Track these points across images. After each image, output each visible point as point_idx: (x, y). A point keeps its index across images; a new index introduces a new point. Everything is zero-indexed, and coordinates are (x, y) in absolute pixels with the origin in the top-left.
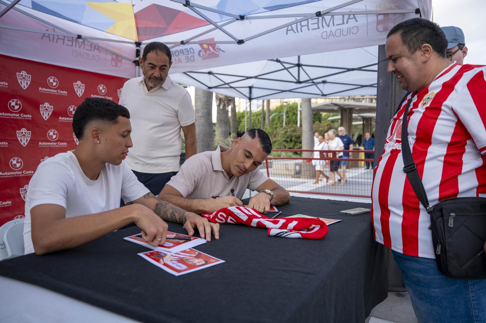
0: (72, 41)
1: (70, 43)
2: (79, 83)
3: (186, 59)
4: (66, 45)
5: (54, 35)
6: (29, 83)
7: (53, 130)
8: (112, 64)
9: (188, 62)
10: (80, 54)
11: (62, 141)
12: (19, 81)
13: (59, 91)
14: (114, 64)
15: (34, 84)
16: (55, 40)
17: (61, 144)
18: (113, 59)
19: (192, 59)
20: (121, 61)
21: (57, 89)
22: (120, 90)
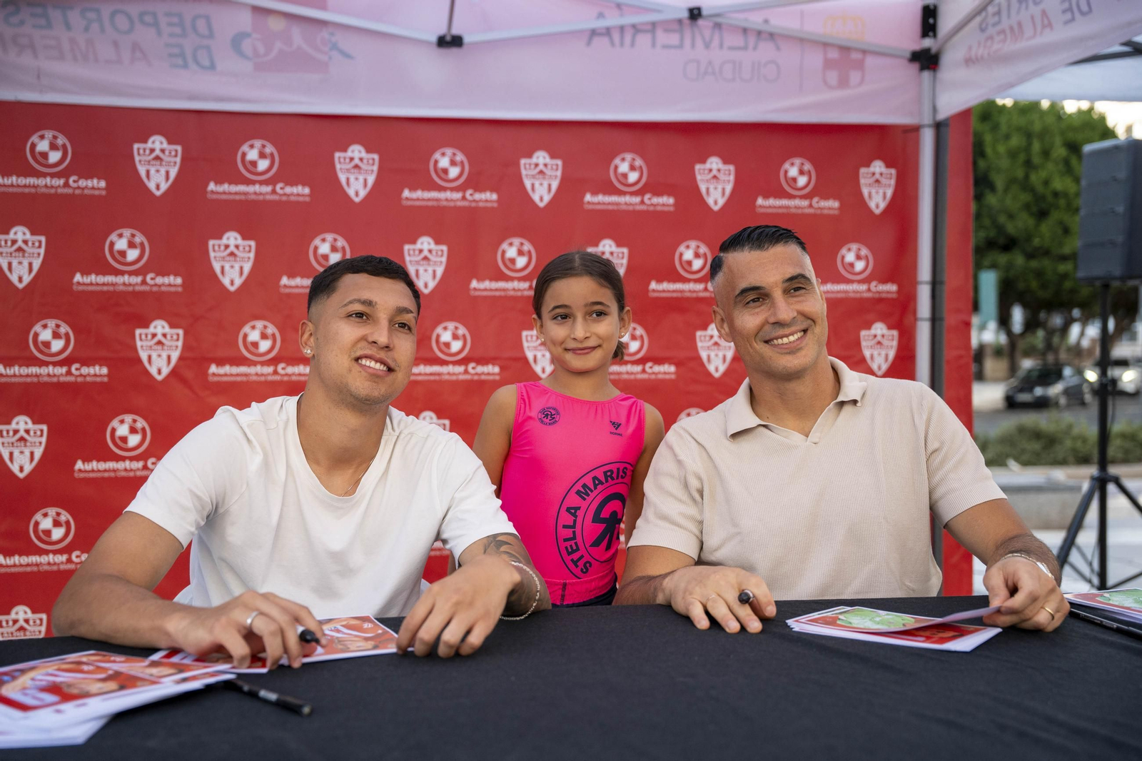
0: (681, 32)
1: (674, 39)
2: (714, 163)
3: (1064, 12)
4: (665, 47)
5: (622, 29)
6: (555, 185)
8: (825, 82)
9: (1073, 19)
10: (710, 70)
11: (659, 361)
12: (528, 183)
13: (646, 197)
14: (833, 76)
15: (570, 188)
16: (628, 38)
17: (657, 368)
18: (828, 64)
19: (1085, 8)
20: (860, 65)
21: (640, 193)
22: (872, 169)
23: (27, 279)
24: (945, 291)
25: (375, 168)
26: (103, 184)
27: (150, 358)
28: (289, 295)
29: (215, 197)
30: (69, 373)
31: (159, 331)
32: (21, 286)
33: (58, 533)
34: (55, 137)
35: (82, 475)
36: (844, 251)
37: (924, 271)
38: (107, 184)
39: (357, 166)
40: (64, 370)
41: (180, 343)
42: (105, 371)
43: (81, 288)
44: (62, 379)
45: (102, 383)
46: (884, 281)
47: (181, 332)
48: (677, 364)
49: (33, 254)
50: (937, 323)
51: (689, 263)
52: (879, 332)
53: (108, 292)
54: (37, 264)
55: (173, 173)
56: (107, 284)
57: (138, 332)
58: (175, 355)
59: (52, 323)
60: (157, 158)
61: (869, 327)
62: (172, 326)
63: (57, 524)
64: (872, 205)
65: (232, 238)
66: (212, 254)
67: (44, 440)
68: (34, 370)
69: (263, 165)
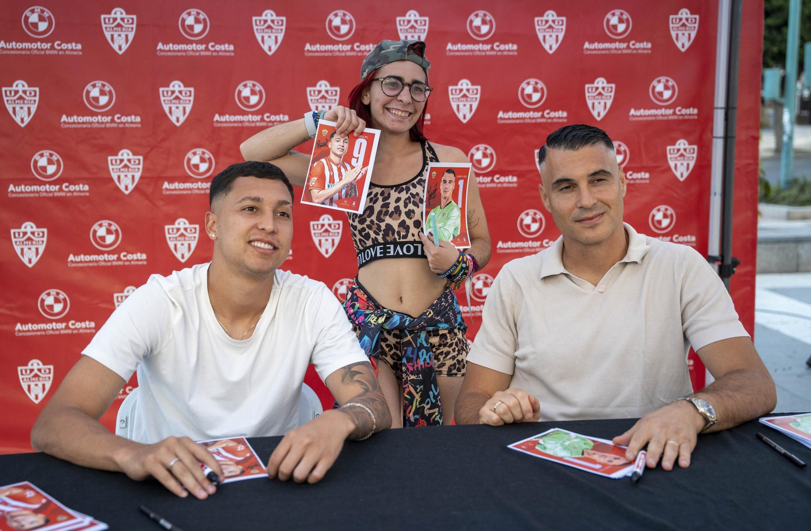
2: (550, 15)
7: (482, 147)
11: (504, 173)
12: (402, 36)
13: (495, 45)
15: (436, 39)
17: (502, 179)
21: (490, 41)
22: (679, 16)
23: (27, 120)
24: (736, 114)
25: (284, 28)
26: (79, 47)
27: (119, 177)
28: (219, 128)
29: (163, 54)
30: (61, 190)
31: (125, 157)
32: (23, 125)
33: (58, 308)
34: (42, 11)
35: (74, 265)
36: (655, 83)
37: (720, 99)
38: (82, 46)
39: (269, 27)
40: (57, 187)
41: (141, 167)
42: (87, 188)
43: (66, 126)
44: (56, 194)
45: (85, 196)
46: (687, 107)
47: (141, 158)
48: (519, 175)
49: (31, 101)
50: (729, 140)
51: (530, 96)
52: (682, 147)
53: (86, 128)
54: (34, 109)
55: (131, 36)
56: (86, 123)
57: (110, 158)
58: (138, 176)
59: (46, 153)
60: (119, 25)
61: (673, 143)
62: (134, 154)
63: (57, 301)
64: (679, 45)
65: (176, 86)
66: (162, 99)
67: (45, 239)
68: (35, 188)
69: (198, 28)
